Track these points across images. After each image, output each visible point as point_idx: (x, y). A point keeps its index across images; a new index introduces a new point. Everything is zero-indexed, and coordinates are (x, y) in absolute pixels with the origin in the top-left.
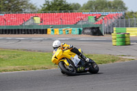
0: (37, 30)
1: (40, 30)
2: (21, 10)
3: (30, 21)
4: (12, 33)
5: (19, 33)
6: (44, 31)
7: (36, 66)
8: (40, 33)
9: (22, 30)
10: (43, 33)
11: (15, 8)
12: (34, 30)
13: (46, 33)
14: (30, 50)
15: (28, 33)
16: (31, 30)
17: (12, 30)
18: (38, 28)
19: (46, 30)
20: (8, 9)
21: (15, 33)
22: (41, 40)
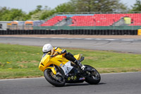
0: (127, 31)
1: (130, 31)
2: (111, 10)
3: (121, 21)
4: (102, 34)
5: (108, 34)
6: (134, 32)
7: (126, 68)
8: (131, 34)
9: (111, 31)
10: (134, 34)
11: (105, 8)
12: (124, 31)
13: (137, 34)
14: (120, 52)
15: (118, 34)
16: (121, 31)
17: (102, 31)
18: (129, 29)
19: (137, 31)
20: (98, 9)
21: (105, 34)
22: (132, 42)
